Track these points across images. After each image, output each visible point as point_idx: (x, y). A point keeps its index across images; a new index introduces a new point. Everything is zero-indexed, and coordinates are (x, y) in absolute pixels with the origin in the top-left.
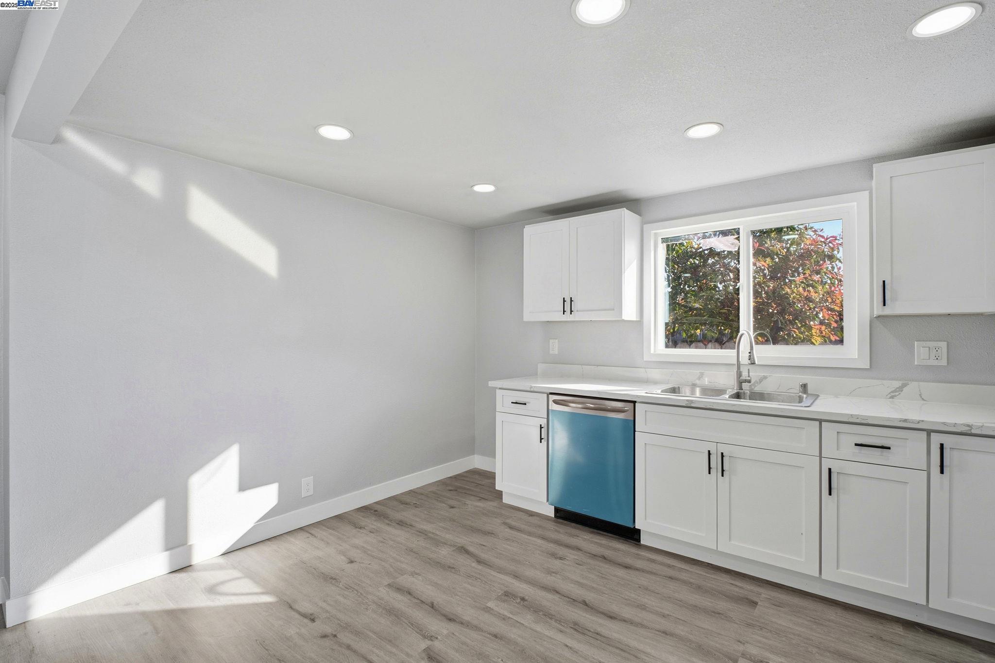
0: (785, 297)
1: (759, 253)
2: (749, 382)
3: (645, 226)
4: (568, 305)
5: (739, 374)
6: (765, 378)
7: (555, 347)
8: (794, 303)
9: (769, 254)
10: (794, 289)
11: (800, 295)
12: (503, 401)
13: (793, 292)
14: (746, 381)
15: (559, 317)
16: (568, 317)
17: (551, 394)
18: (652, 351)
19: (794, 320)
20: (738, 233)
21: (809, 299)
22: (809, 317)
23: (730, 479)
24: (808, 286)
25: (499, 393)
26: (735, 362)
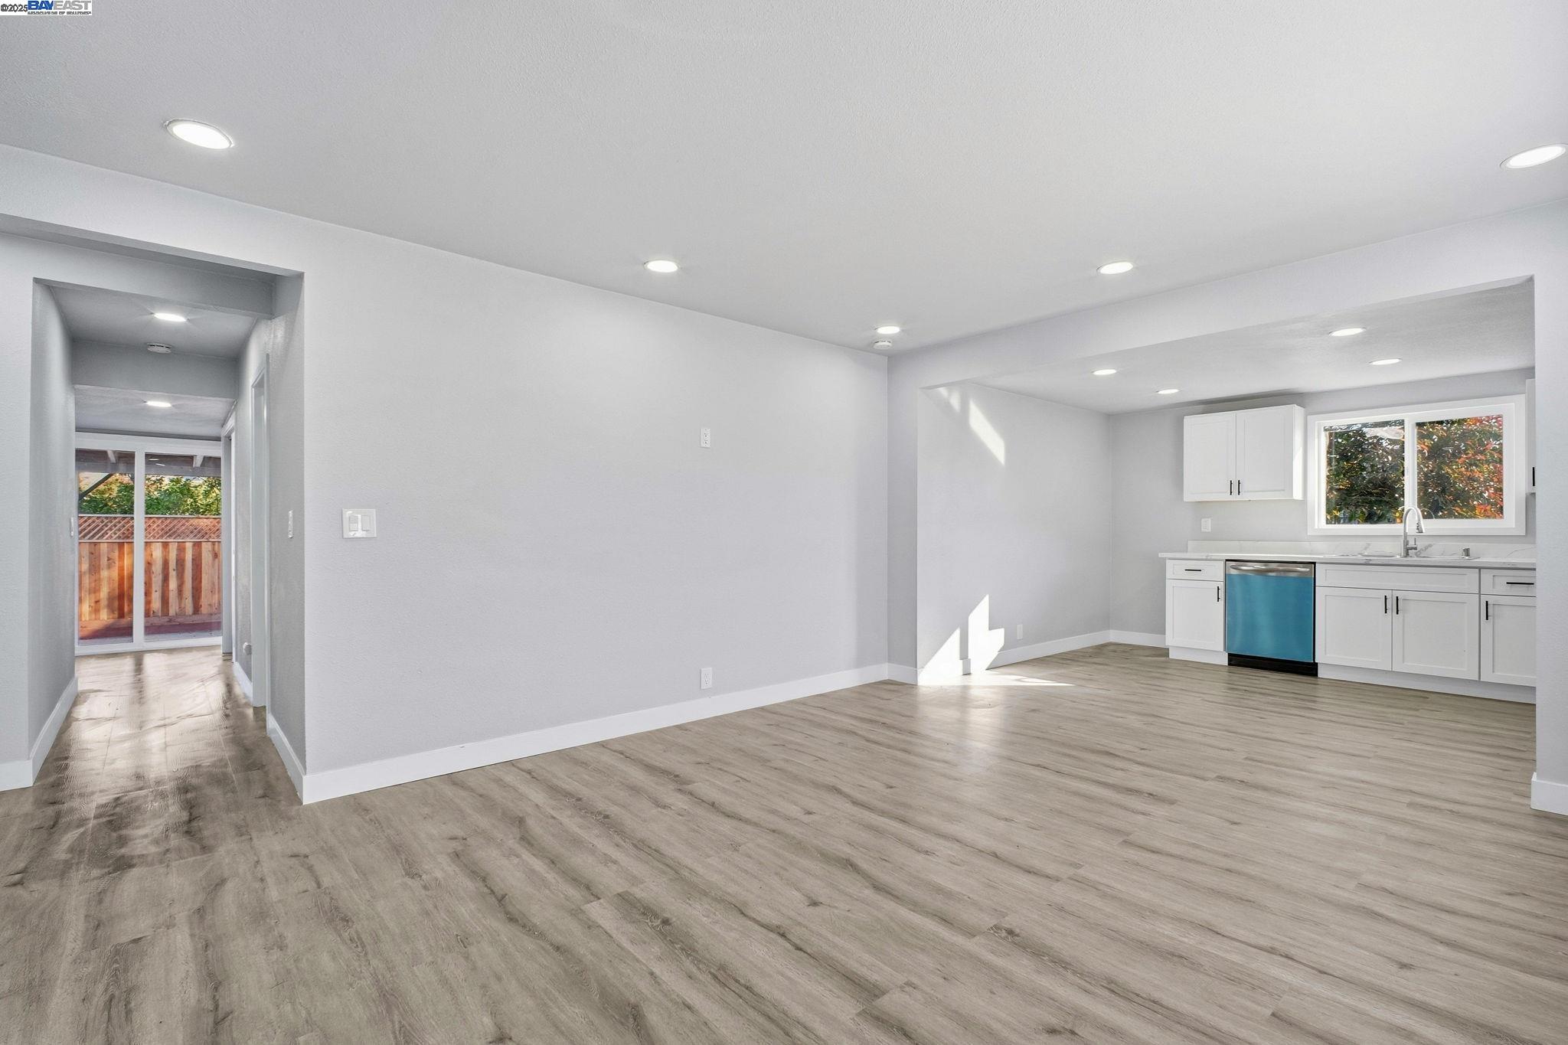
0: (1446, 477)
1: (1421, 437)
2: (1416, 549)
3: (1309, 417)
4: (1235, 487)
5: (1406, 543)
6: (1430, 546)
7: (1207, 525)
8: (1455, 483)
9: (1429, 436)
10: (1455, 470)
11: (1461, 473)
12: (1174, 570)
13: (1454, 472)
14: (1412, 549)
15: (1227, 497)
16: (1235, 497)
17: (1227, 560)
18: (1316, 527)
19: (1455, 500)
20: (1403, 424)
21: (1471, 479)
22: (1472, 497)
23: (1404, 616)
24: (1471, 465)
25: (1169, 563)
26: (1403, 534)
